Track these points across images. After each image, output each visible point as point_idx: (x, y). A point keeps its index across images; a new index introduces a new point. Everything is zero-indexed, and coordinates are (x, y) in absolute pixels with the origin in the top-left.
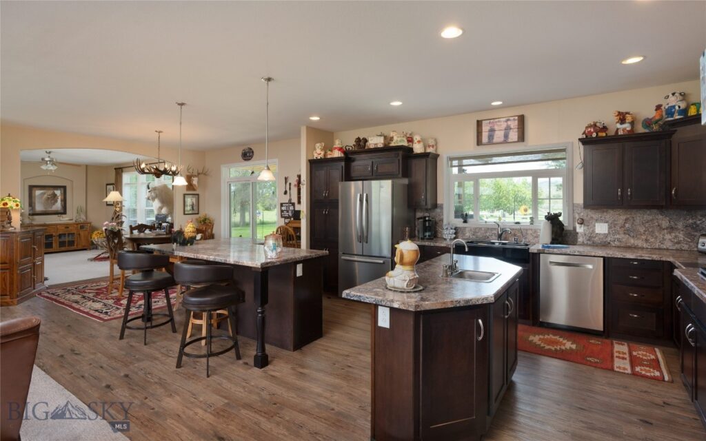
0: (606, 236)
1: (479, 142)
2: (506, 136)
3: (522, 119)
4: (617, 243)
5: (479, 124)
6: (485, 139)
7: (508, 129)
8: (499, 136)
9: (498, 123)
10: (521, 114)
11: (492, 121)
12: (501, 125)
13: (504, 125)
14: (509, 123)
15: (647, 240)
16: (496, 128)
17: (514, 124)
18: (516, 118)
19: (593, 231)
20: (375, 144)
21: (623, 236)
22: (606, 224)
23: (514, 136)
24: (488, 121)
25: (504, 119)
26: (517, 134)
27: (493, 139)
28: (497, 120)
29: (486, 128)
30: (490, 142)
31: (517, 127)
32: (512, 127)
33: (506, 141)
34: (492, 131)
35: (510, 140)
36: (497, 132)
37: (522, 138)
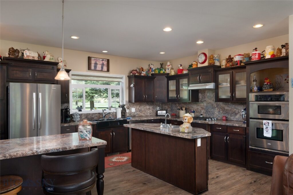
0: (134, 112)
1: (89, 68)
2: (102, 68)
3: (108, 61)
4: (137, 115)
5: (89, 59)
7: (103, 65)
8: (99, 67)
9: (99, 61)
10: (108, 59)
11: (96, 59)
12: (100, 62)
13: (101, 62)
14: (103, 62)
16: (98, 63)
17: (105, 63)
18: (106, 60)
19: (131, 111)
21: (139, 112)
22: (134, 108)
23: (105, 68)
24: (94, 58)
25: (101, 59)
26: (106, 67)
27: (96, 68)
28: (98, 59)
29: (93, 62)
30: (95, 70)
31: (106, 64)
32: (105, 64)
33: (102, 71)
34: (96, 64)
35: (104, 70)
36: (98, 65)
37: (108, 70)
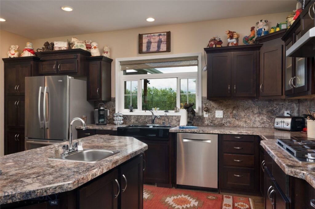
0: (222, 119)
1: (140, 52)
2: (159, 47)
3: (169, 34)
4: (228, 124)
5: (140, 37)
6: (144, 49)
7: (160, 42)
8: (154, 47)
9: (153, 37)
10: (168, 31)
11: (149, 35)
12: (155, 39)
13: (157, 39)
14: (161, 37)
15: (245, 122)
16: (152, 40)
17: (164, 38)
18: (165, 34)
19: (214, 116)
20: (60, 48)
21: (232, 119)
22: (222, 111)
23: (164, 47)
24: (147, 35)
25: (157, 34)
26: (166, 45)
27: (150, 49)
28: (152, 35)
29: (145, 41)
30: (148, 52)
31: (166, 40)
32: (163, 40)
33: (158, 52)
34: (149, 43)
35: (161, 50)
36: (152, 44)
37: (168, 50)
